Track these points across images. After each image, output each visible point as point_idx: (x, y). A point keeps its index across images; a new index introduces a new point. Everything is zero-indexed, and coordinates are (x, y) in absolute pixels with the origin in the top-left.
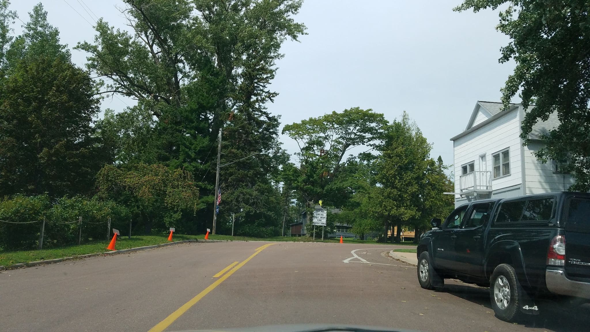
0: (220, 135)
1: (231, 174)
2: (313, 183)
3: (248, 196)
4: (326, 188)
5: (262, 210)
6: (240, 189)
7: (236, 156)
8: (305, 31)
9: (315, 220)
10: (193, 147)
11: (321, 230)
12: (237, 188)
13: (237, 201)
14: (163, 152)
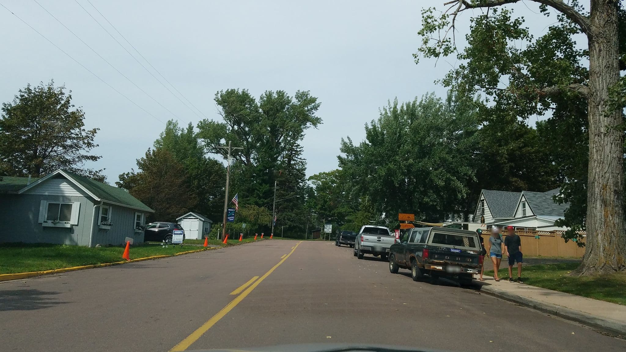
0: (275, 184)
1: (281, 205)
2: (325, 210)
3: (290, 217)
4: (332, 212)
5: (297, 224)
6: (285, 213)
7: (283, 195)
8: (321, 122)
9: (325, 230)
10: (261, 190)
11: (329, 235)
12: (284, 212)
13: (284, 219)
14: (245, 193)
